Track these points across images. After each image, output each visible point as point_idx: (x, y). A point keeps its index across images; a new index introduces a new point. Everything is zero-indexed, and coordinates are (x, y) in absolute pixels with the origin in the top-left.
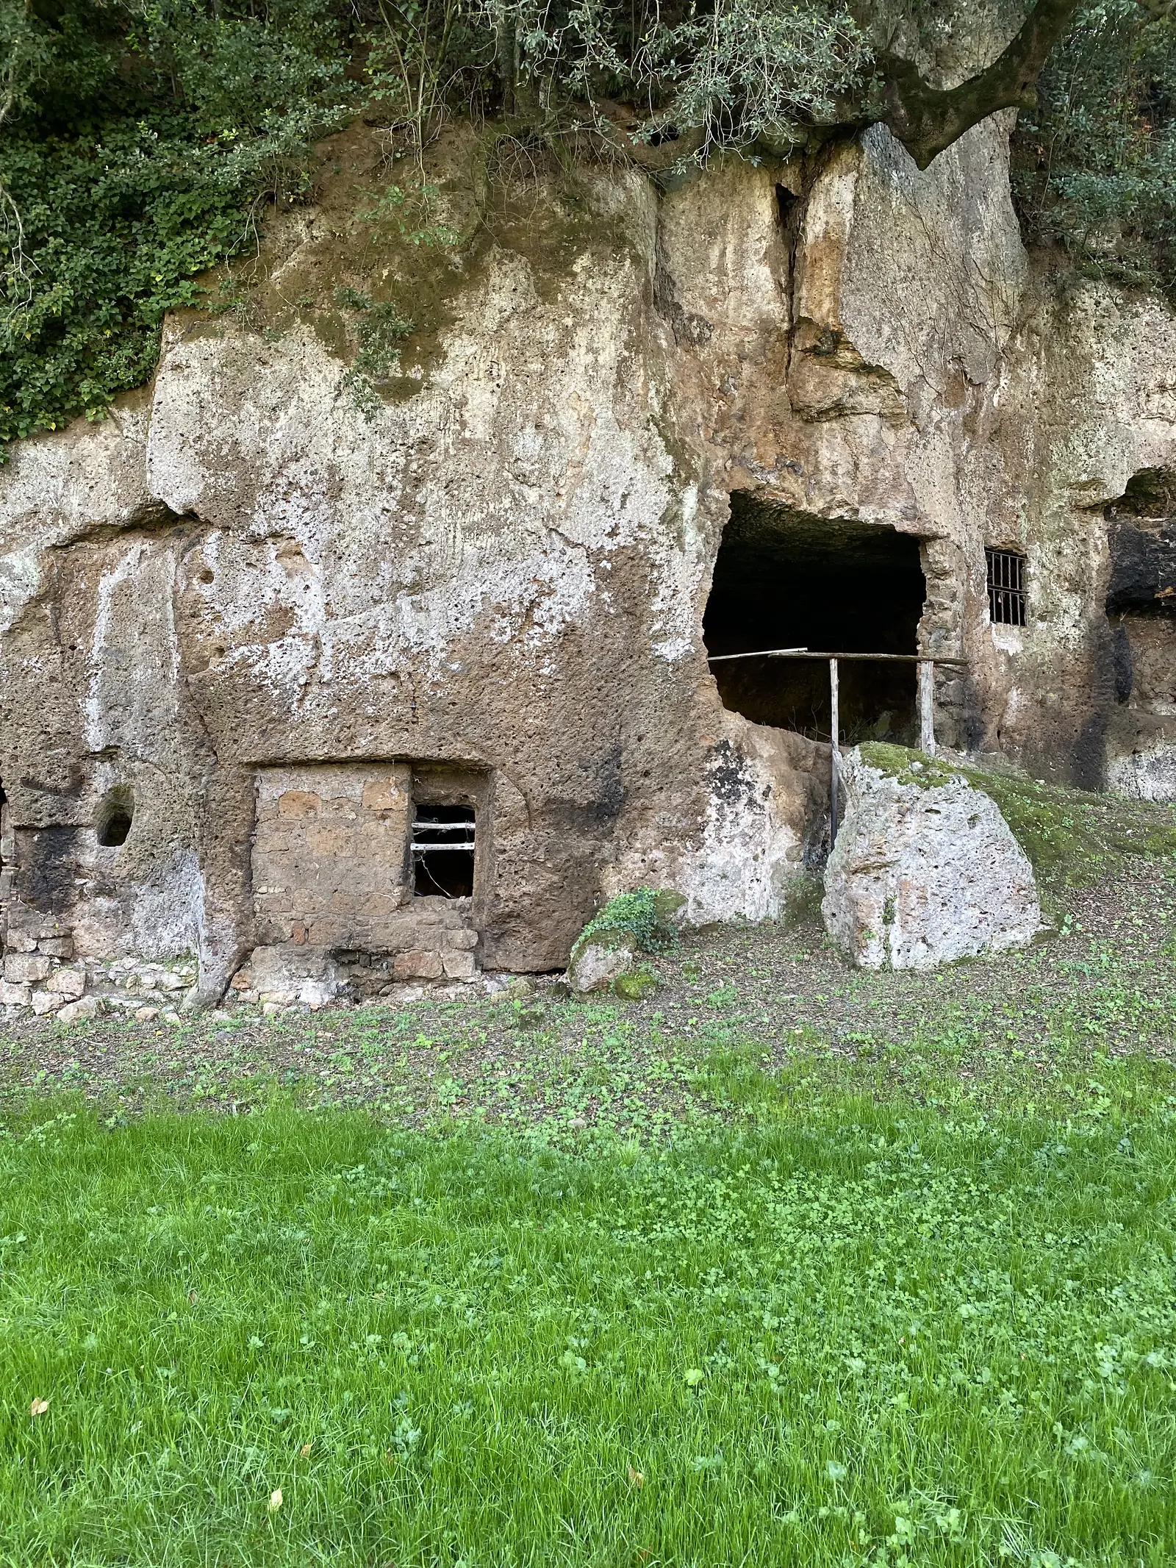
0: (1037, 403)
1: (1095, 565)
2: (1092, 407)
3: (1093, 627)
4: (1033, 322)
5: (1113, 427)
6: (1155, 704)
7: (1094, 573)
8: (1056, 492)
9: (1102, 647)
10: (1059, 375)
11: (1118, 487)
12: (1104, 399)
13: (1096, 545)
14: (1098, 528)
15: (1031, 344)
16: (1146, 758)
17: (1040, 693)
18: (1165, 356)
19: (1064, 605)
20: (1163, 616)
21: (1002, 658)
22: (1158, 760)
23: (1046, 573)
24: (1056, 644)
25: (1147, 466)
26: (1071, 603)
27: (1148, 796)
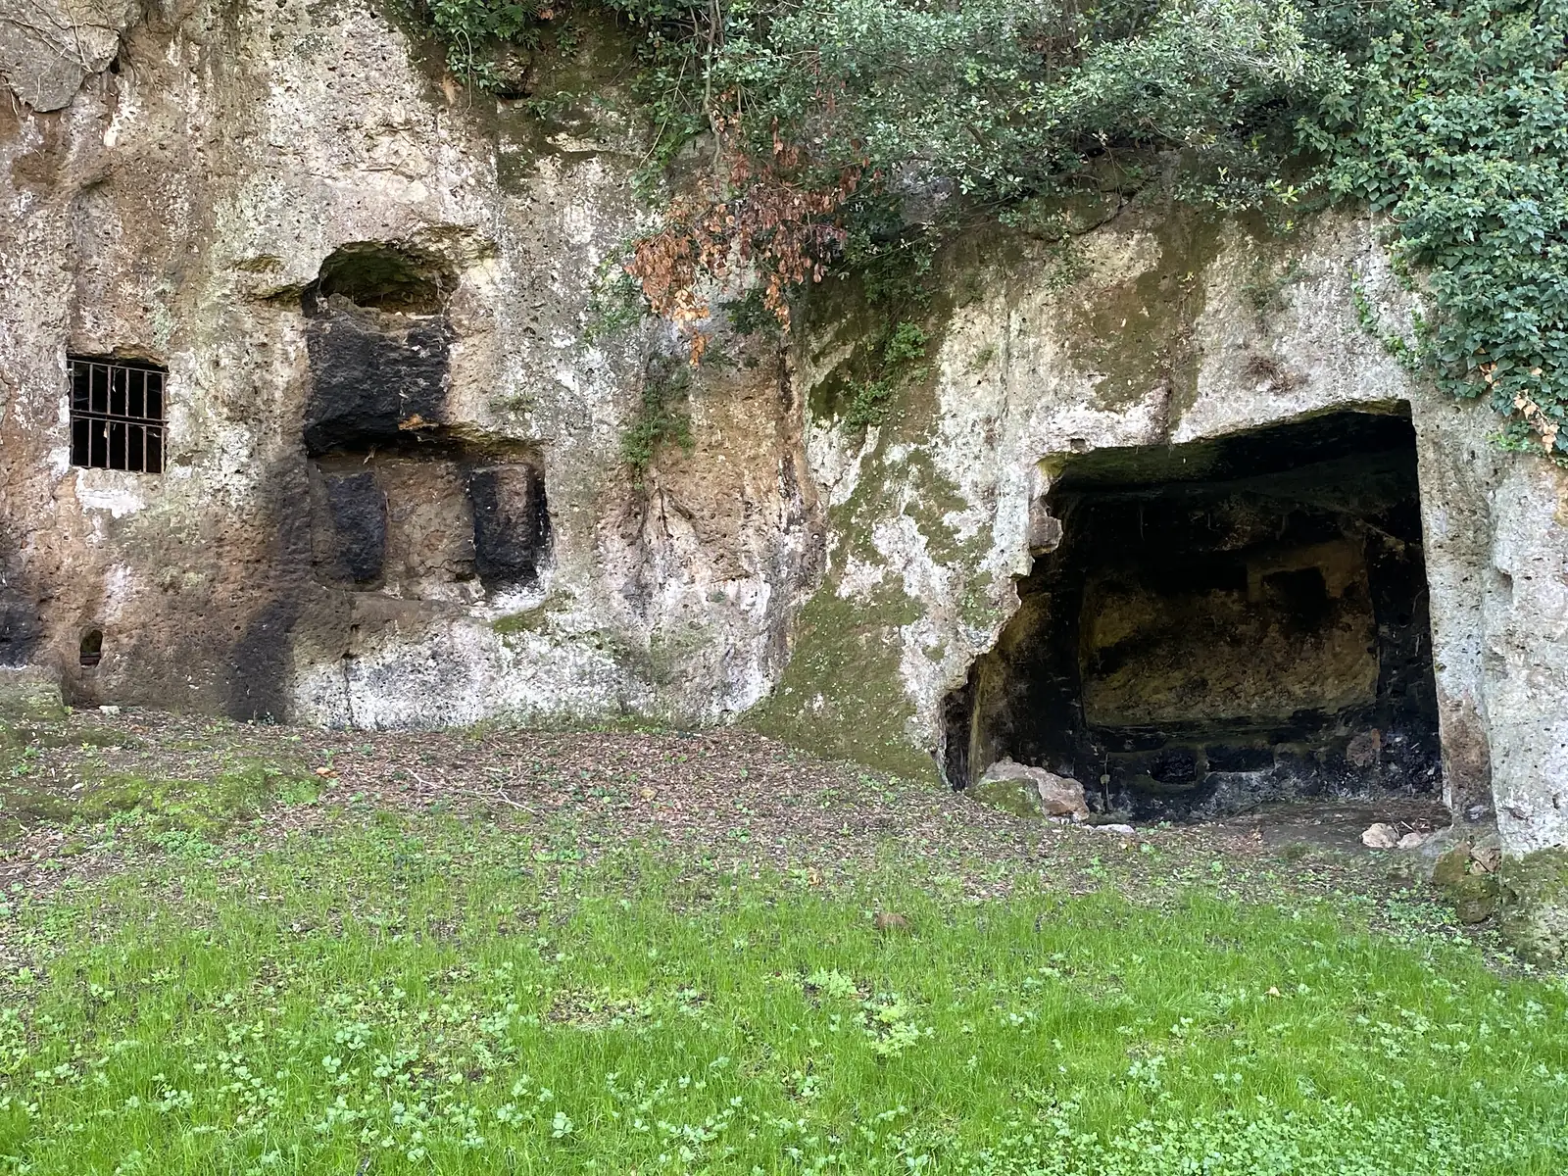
0: (200, 143)
1: (280, 382)
2: (264, 152)
3: (278, 474)
4: (189, 25)
5: (297, 180)
6: (425, 583)
7: (278, 395)
8: (217, 273)
9: (287, 502)
10: (228, 104)
11: (306, 267)
12: (281, 141)
13: (285, 353)
14: (290, 325)
15: (186, 56)
16: (365, 665)
17: (169, 574)
18: (383, 82)
19: (220, 441)
20: (440, 458)
21: (97, 522)
22: (388, 667)
23: (200, 393)
24: (207, 499)
25: (360, 238)
26: (233, 439)
27: (367, 721)
